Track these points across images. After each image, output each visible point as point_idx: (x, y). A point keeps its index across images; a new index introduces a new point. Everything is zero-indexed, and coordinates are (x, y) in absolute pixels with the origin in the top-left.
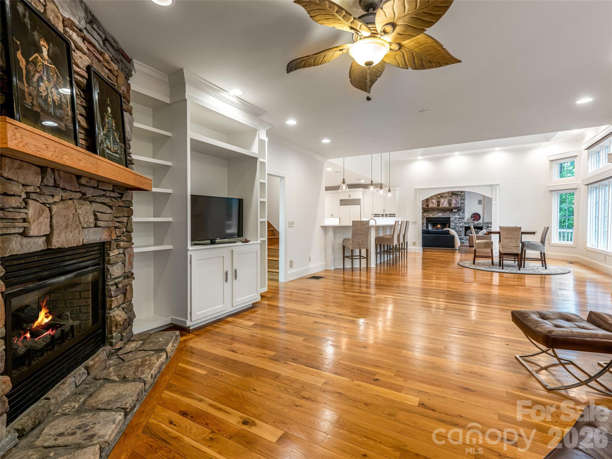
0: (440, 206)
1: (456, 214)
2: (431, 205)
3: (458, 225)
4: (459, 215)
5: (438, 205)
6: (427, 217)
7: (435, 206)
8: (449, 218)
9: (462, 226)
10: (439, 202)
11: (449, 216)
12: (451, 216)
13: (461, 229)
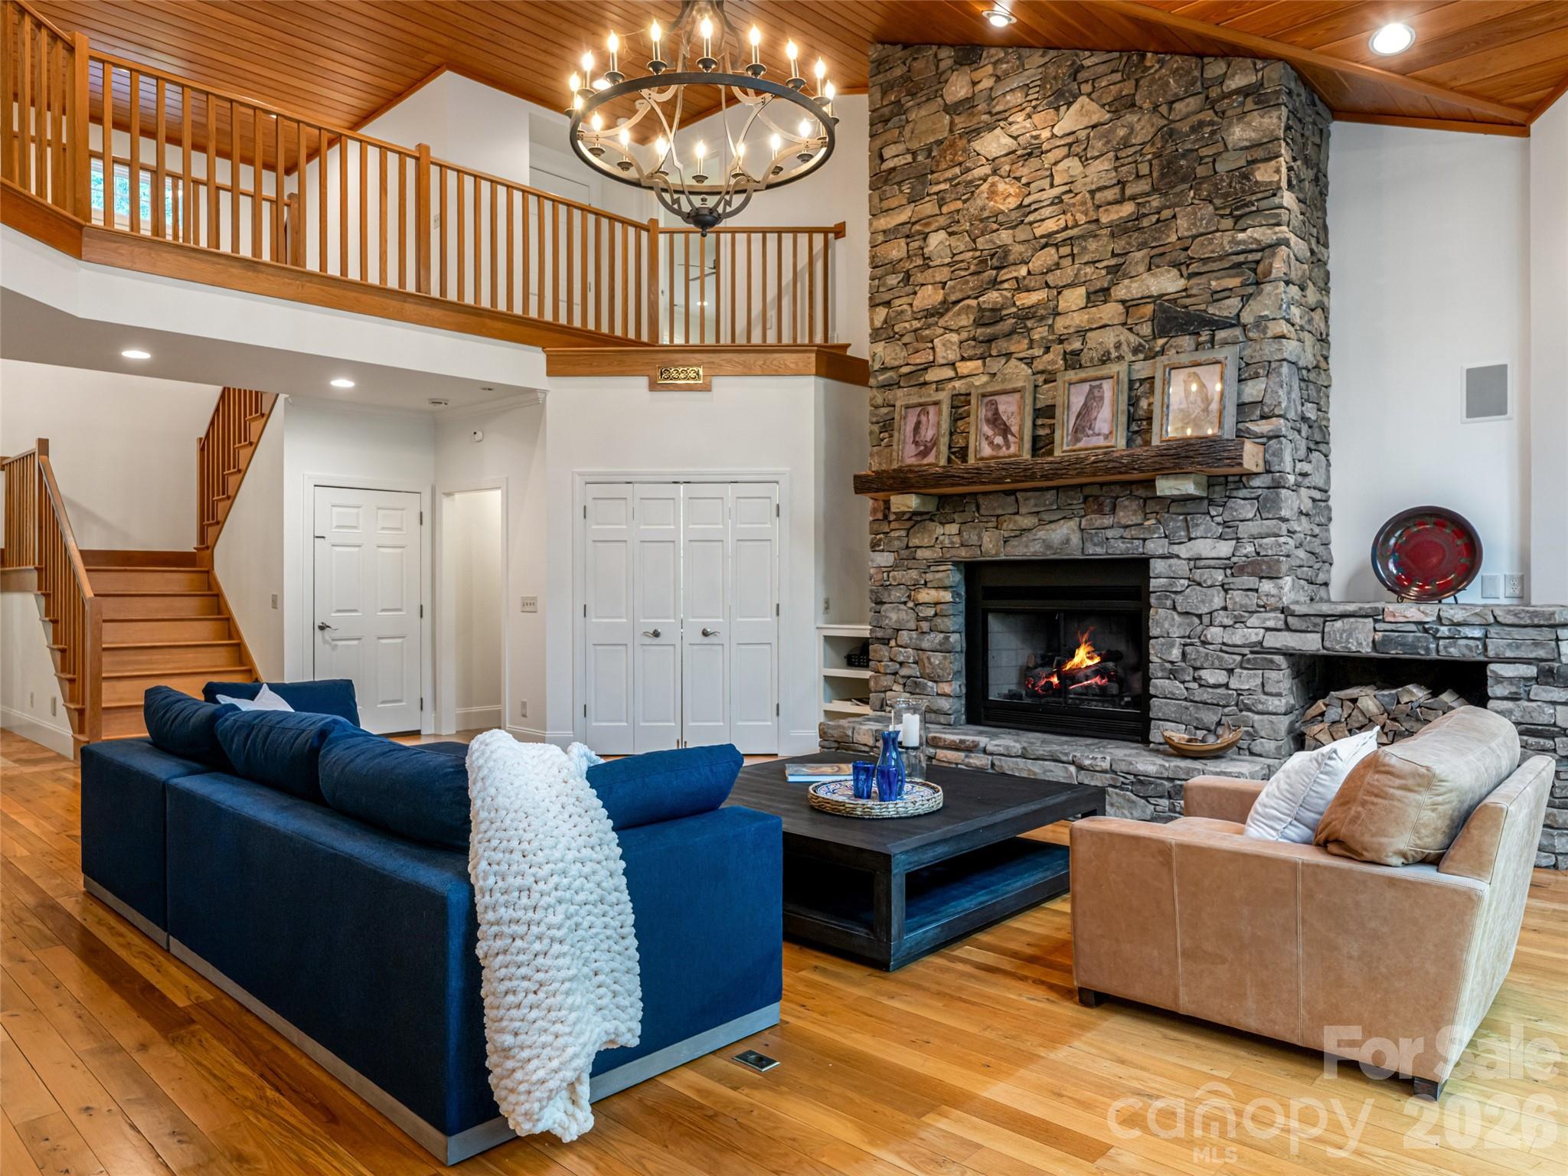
0: (1057, 453)
1: (1203, 525)
2: (987, 451)
3: (1214, 633)
4: (1229, 529)
5: (1041, 445)
6: (964, 554)
7: (1018, 449)
8: (1141, 565)
9: (1258, 648)
10: (1045, 413)
11: (1136, 549)
12: (1155, 546)
13: (1248, 680)
